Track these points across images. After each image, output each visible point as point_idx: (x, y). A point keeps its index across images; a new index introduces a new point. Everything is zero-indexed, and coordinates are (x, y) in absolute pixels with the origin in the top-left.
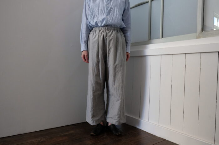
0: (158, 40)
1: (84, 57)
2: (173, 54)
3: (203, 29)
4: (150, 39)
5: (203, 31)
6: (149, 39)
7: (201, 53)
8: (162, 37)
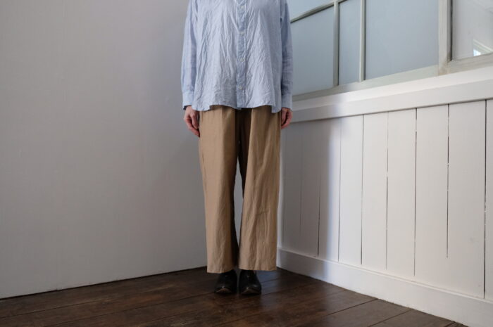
0: (355, 84)
1: (190, 120)
2: (388, 112)
3: (451, 56)
4: (338, 84)
5: (451, 60)
6: (337, 82)
7: (449, 104)
8: (365, 78)
